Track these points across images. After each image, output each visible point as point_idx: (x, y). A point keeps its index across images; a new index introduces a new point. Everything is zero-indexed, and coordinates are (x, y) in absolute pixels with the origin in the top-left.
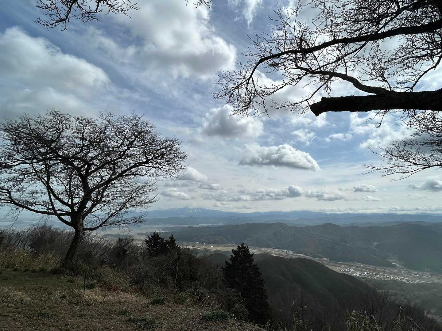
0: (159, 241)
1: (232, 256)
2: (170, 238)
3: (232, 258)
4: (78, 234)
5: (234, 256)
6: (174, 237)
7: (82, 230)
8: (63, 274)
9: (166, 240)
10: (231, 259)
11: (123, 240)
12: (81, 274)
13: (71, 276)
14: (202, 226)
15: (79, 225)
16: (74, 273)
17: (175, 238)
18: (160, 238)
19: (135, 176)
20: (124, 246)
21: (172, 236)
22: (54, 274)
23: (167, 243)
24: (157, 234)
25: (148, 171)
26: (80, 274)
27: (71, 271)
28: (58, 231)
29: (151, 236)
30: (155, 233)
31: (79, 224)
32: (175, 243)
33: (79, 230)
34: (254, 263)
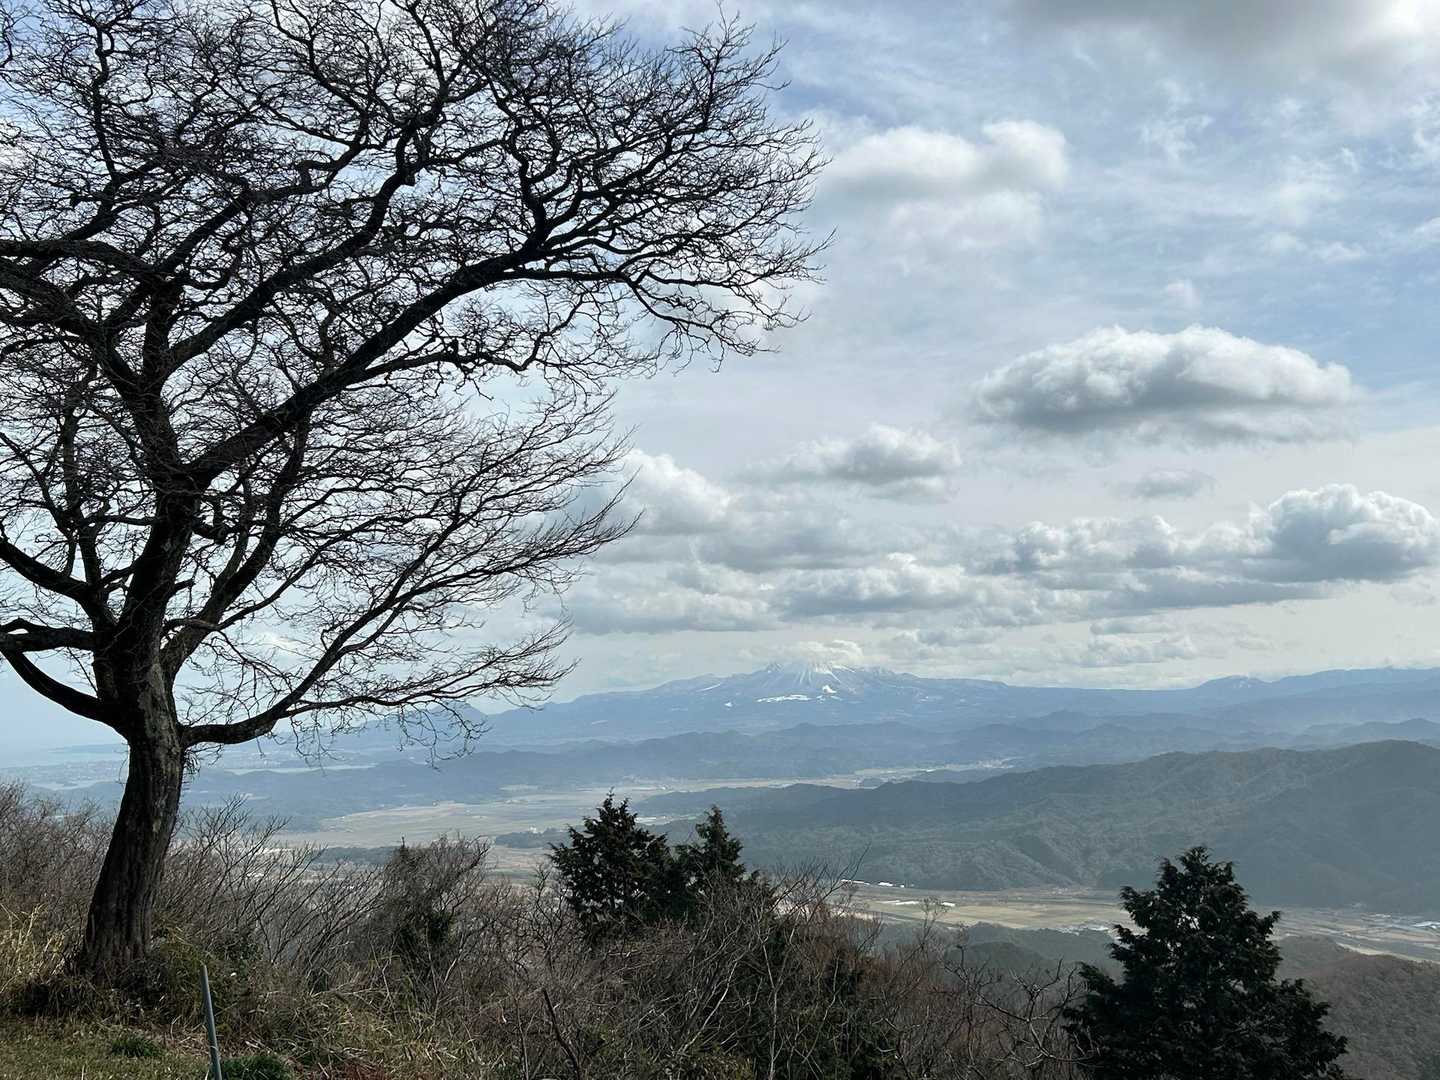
0: (636, 852)
1: (1126, 935)
2: (702, 832)
3: (1127, 946)
4: (149, 763)
5: (1139, 931)
6: (726, 823)
7: (167, 735)
8: (85, 1012)
9: (679, 847)
10: (1119, 954)
11: (423, 855)
12: (194, 1012)
13: (133, 1022)
14: (873, 780)
15: (144, 703)
16: (149, 1004)
17: (732, 830)
18: (641, 837)
19: (466, 371)
20: (436, 893)
21: (716, 819)
22: (30, 1013)
23: (691, 860)
24: (623, 809)
25: (548, 334)
26: (187, 1014)
27: (133, 998)
28: (59, 817)
29: (589, 824)
30: (607, 803)
31: (149, 701)
32: (736, 863)
33: (149, 733)
34: (1281, 976)
